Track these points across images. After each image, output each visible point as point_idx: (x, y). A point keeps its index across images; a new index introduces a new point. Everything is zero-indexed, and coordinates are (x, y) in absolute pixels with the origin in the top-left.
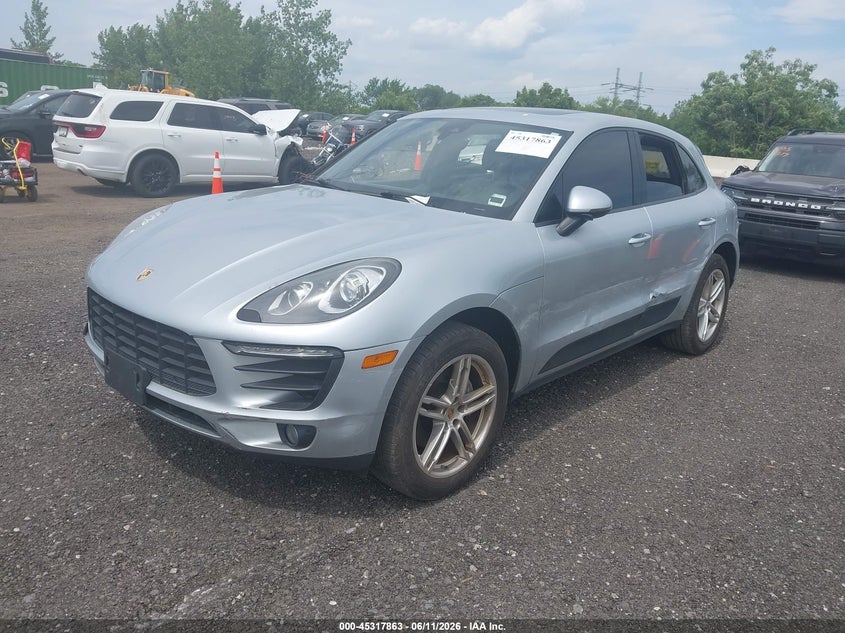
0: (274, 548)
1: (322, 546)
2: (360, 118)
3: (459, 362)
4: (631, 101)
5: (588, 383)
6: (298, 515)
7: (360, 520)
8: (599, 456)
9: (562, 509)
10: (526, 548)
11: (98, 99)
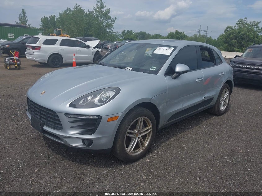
0: (80, 177)
1: (96, 177)
2: (119, 42)
3: (139, 119)
4: (204, 35)
5: (184, 125)
6: (89, 167)
7: (108, 169)
8: (186, 148)
9: (172, 165)
10: (160, 178)
11: (39, 38)
